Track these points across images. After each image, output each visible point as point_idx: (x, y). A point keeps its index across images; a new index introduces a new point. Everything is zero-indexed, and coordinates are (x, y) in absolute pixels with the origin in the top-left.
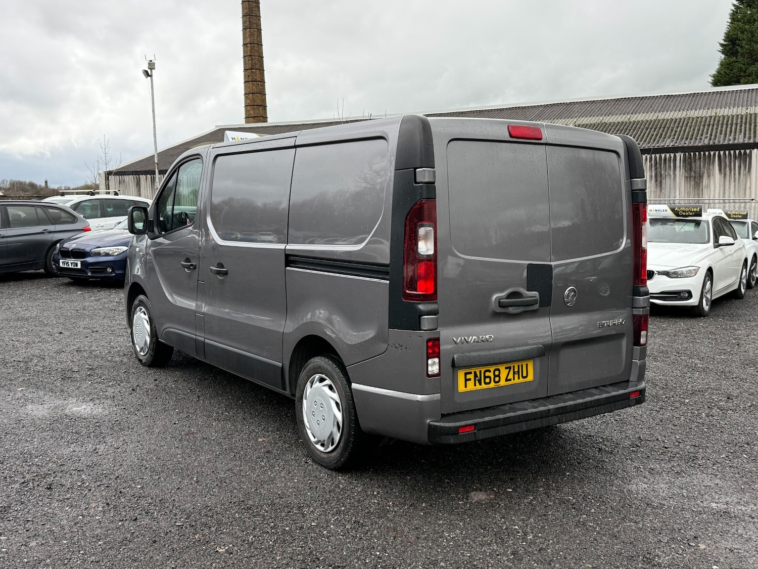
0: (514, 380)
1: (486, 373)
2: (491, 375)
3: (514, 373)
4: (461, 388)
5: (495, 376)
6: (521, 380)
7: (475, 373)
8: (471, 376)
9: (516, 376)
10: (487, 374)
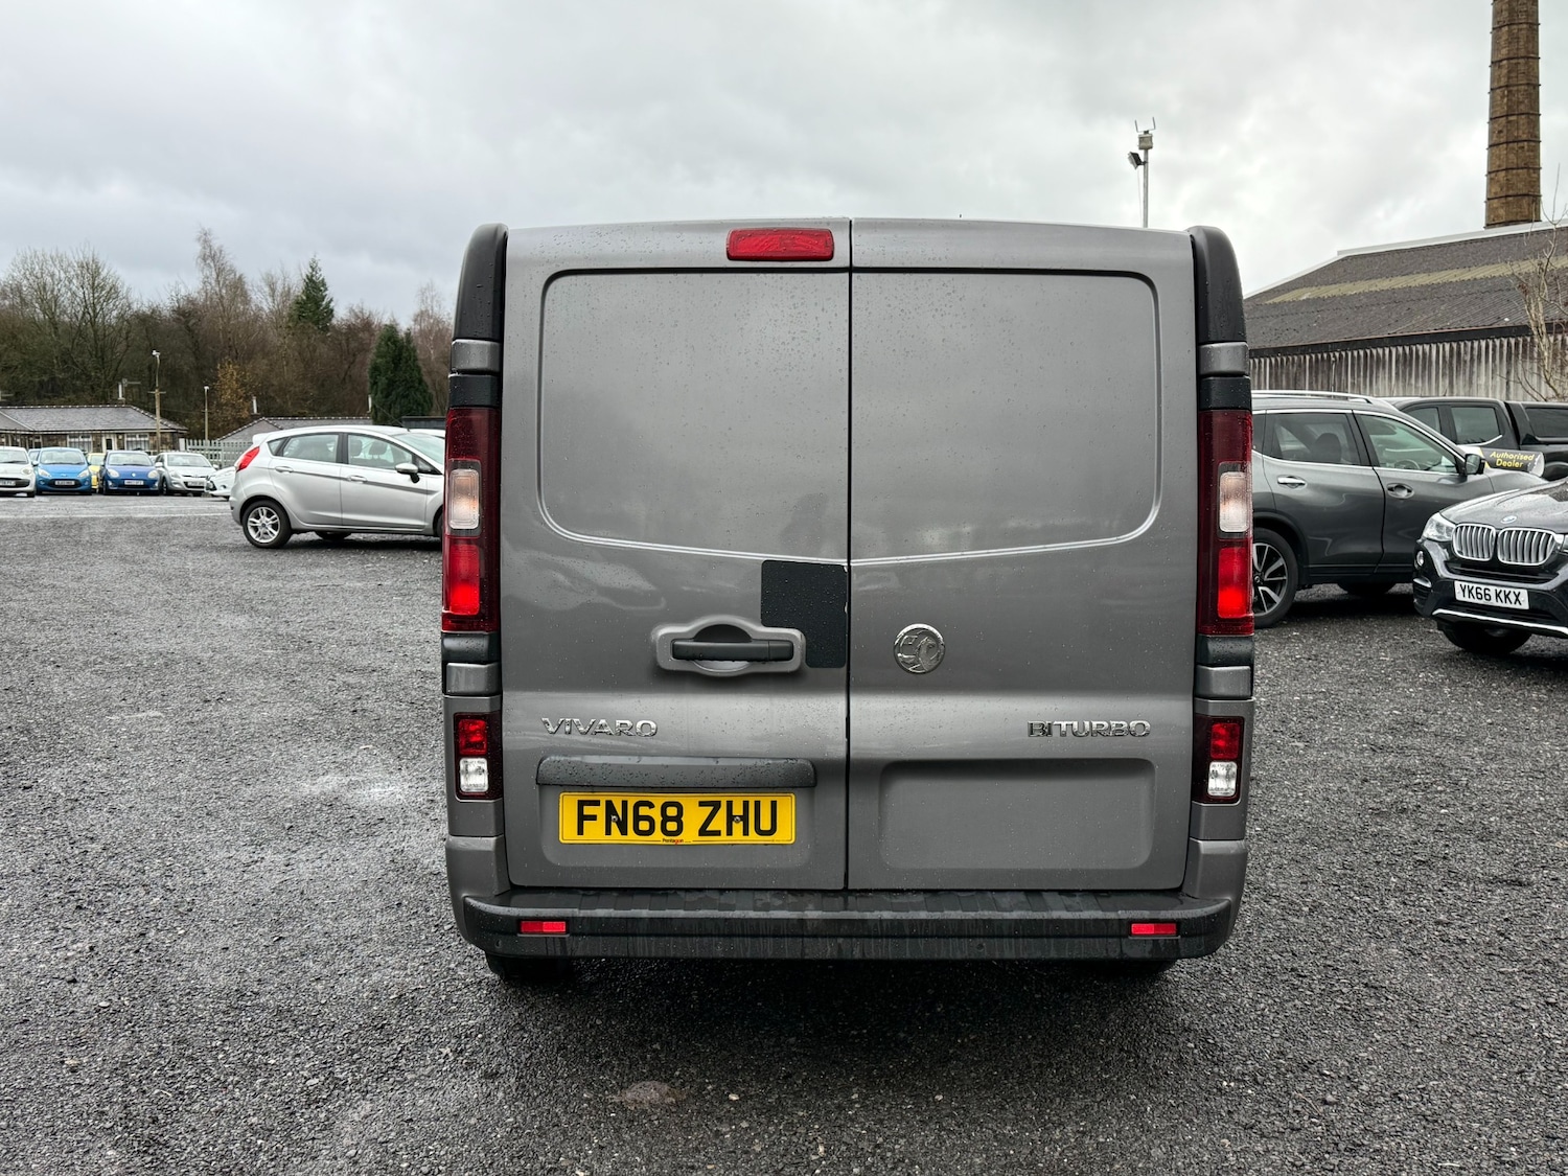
0: (730, 832)
1: (640, 808)
2: (656, 814)
3: (730, 818)
4: (568, 832)
5: (666, 819)
6: (753, 837)
7: (609, 805)
8: (600, 811)
9: (738, 827)
10: (643, 811)
